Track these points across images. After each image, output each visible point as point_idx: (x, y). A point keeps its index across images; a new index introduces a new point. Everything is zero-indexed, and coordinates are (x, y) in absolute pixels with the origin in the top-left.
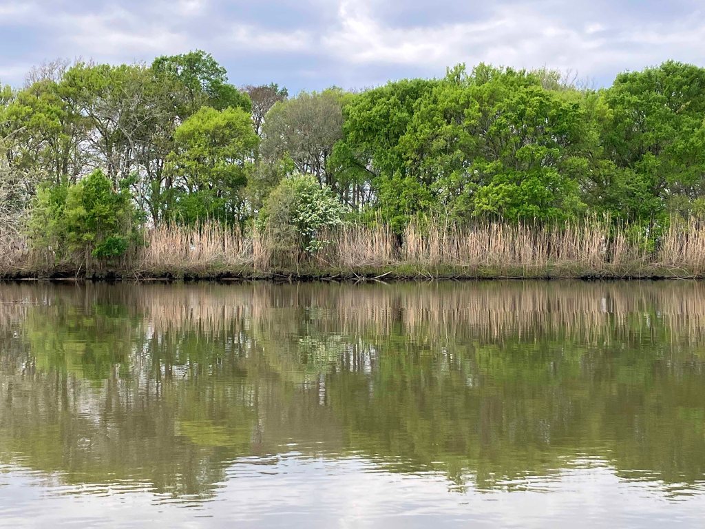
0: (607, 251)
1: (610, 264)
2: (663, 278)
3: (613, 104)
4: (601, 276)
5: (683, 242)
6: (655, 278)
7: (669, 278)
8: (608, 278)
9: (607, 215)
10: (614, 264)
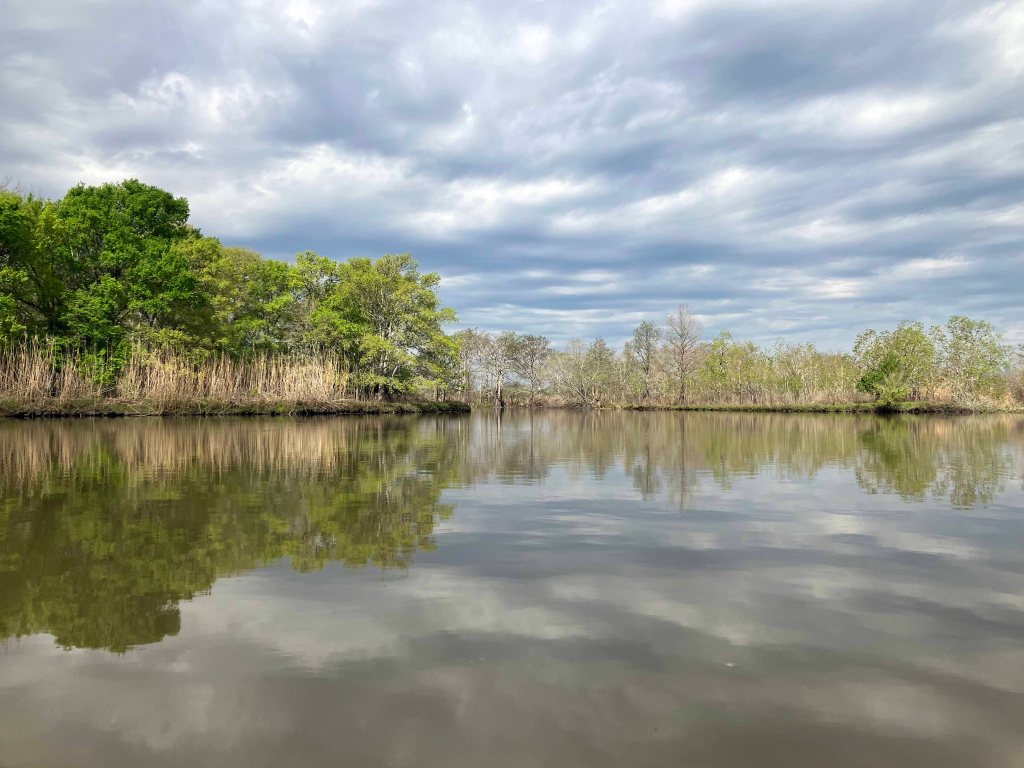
0: (53, 384)
1: (56, 399)
2: (122, 415)
3: (65, 215)
4: (42, 413)
5: (146, 374)
6: (112, 415)
7: (129, 415)
8: (52, 416)
9: (52, 341)
10: (62, 398)
